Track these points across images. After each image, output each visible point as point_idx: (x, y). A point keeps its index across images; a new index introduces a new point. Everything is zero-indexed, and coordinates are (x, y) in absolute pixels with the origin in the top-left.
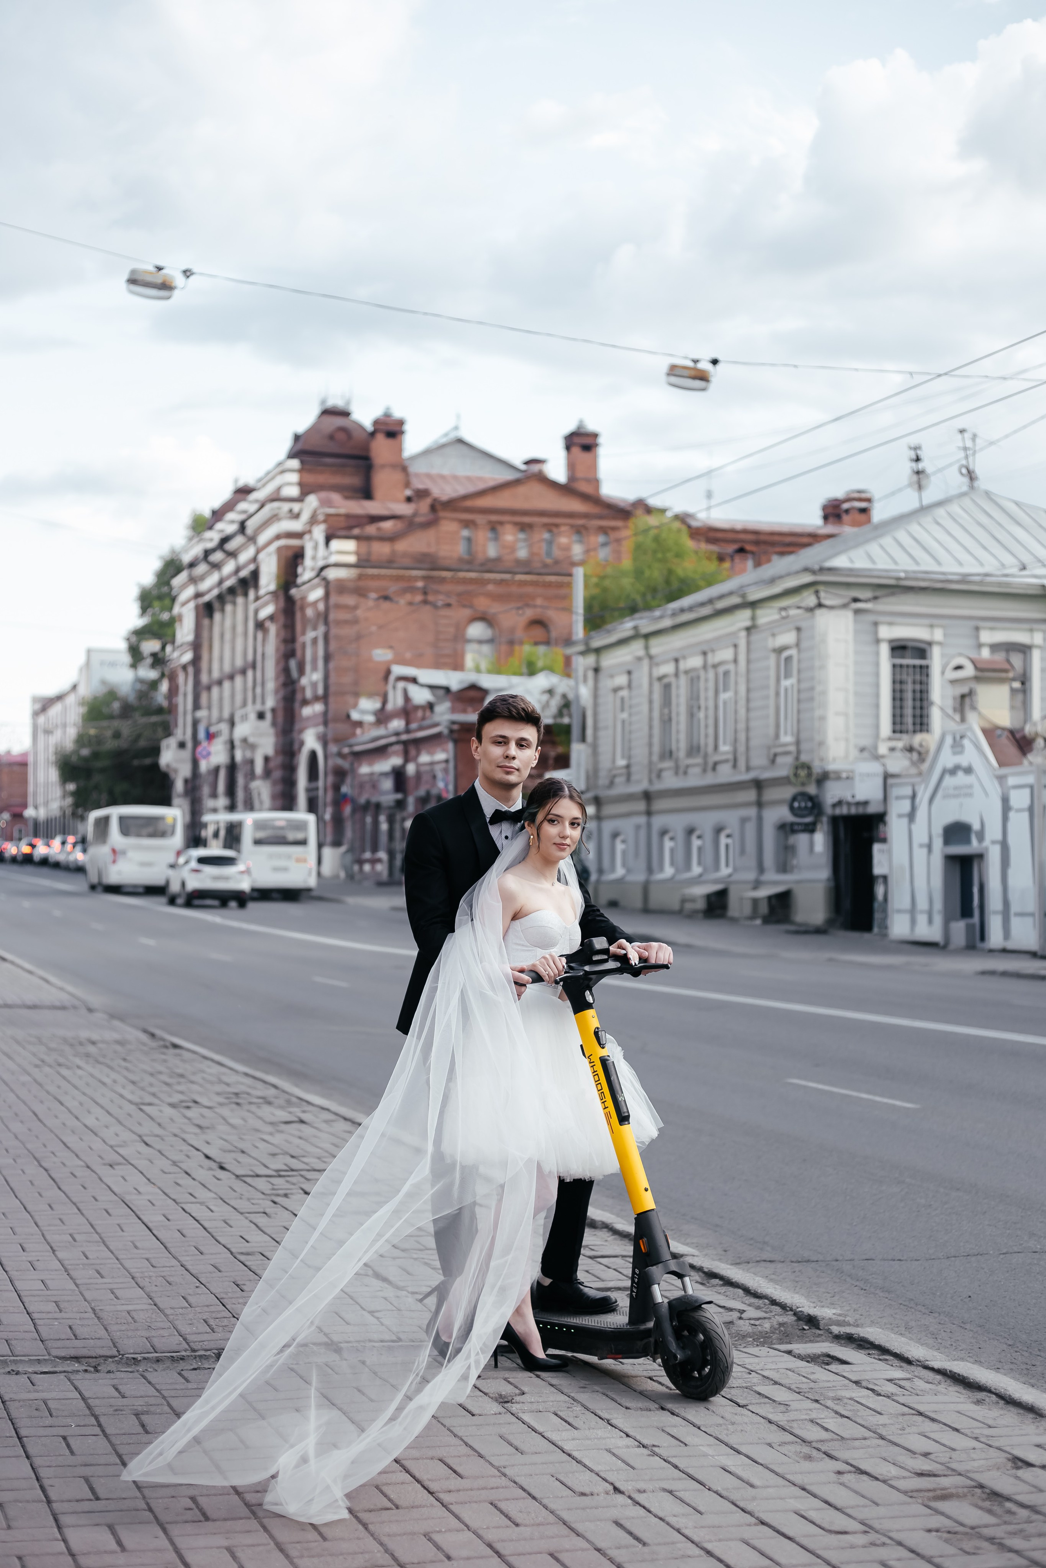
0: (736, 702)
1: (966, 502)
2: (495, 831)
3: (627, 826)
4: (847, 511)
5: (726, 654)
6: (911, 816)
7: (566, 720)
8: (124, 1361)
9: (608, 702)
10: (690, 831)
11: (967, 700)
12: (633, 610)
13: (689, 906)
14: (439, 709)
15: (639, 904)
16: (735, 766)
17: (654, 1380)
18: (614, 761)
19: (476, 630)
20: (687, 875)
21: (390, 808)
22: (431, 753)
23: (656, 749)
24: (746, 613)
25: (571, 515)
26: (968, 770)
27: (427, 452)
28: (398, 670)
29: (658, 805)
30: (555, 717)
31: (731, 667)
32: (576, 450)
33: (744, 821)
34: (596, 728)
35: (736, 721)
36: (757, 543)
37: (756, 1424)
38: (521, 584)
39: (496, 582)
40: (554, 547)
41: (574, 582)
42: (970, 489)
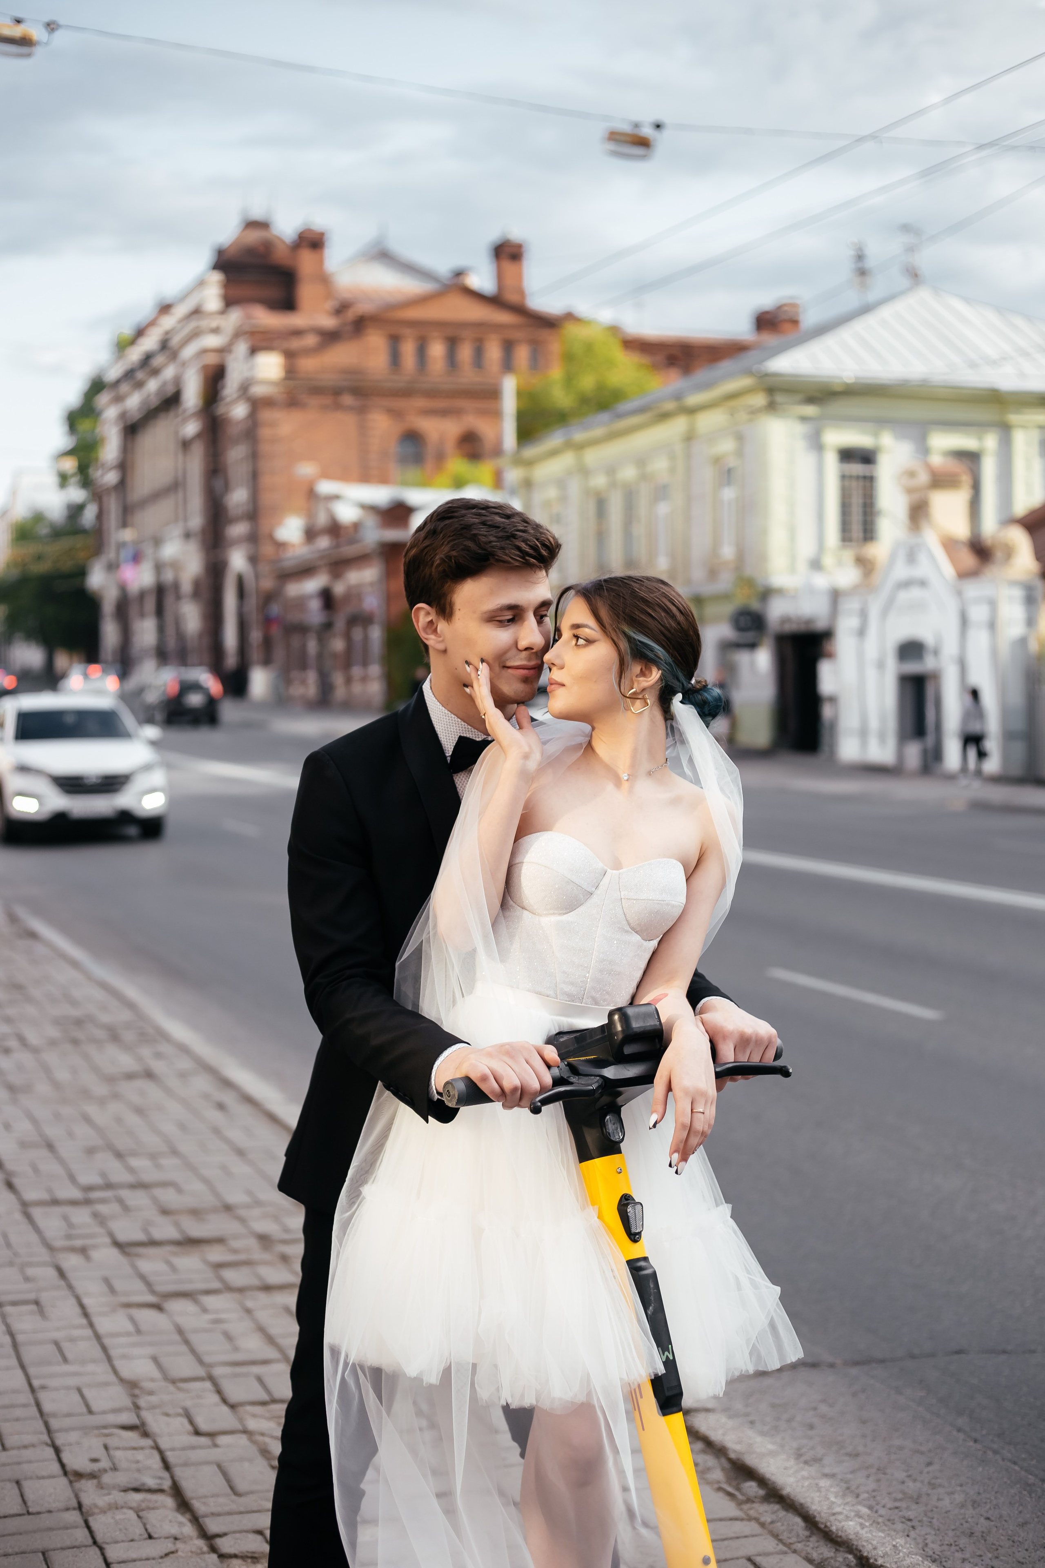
0: (674, 514)
1: (913, 299)
4: (776, 321)
5: (662, 464)
6: (861, 632)
11: (921, 510)
12: (561, 421)
14: (366, 526)
21: (318, 628)
22: (359, 573)
24: (684, 420)
25: (498, 327)
26: (922, 583)
27: (351, 261)
28: (323, 487)
31: (668, 478)
32: (503, 261)
35: (674, 532)
36: (684, 355)
38: (450, 397)
39: (424, 395)
40: (483, 360)
41: (504, 392)
42: (915, 287)
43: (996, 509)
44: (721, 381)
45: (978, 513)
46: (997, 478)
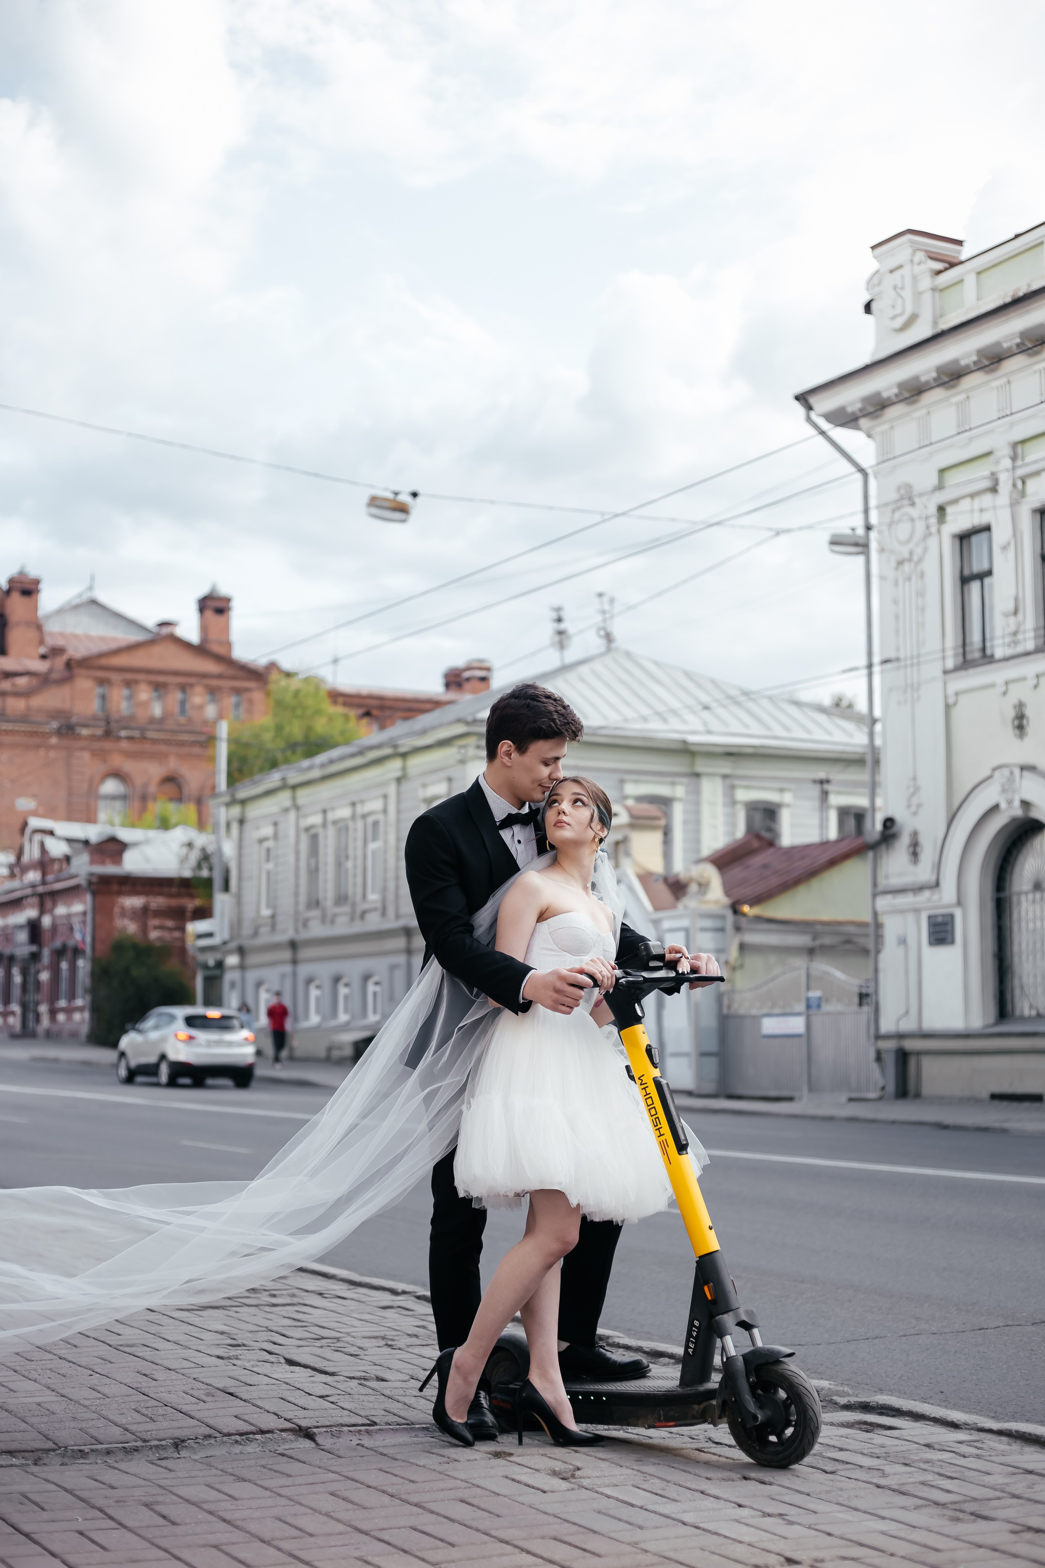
0: (386, 851)
1: (608, 659)
2: (506, 835)
3: (272, 975)
4: (468, 679)
5: (376, 805)
7: (205, 873)
8: (69, 1453)
9: (254, 853)
10: (337, 979)
11: (621, 848)
12: (273, 764)
13: (336, 1054)
14: (75, 862)
16: (384, 913)
17: (704, 1452)
18: (258, 910)
19: (110, 786)
20: (333, 1023)
21: (24, 961)
22: (68, 905)
23: (303, 898)
24: (396, 765)
25: (204, 676)
27: (60, 611)
28: (35, 822)
29: (304, 953)
30: (194, 870)
31: (380, 817)
32: (209, 614)
33: (393, 968)
34: (240, 879)
35: (385, 870)
36: (382, 708)
37: (866, 1488)
38: (154, 741)
39: (130, 739)
40: (188, 706)
41: (218, 735)
42: (609, 650)
43: (685, 851)
44: (433, 728)
45: (667, 855)
46: (685, 822)
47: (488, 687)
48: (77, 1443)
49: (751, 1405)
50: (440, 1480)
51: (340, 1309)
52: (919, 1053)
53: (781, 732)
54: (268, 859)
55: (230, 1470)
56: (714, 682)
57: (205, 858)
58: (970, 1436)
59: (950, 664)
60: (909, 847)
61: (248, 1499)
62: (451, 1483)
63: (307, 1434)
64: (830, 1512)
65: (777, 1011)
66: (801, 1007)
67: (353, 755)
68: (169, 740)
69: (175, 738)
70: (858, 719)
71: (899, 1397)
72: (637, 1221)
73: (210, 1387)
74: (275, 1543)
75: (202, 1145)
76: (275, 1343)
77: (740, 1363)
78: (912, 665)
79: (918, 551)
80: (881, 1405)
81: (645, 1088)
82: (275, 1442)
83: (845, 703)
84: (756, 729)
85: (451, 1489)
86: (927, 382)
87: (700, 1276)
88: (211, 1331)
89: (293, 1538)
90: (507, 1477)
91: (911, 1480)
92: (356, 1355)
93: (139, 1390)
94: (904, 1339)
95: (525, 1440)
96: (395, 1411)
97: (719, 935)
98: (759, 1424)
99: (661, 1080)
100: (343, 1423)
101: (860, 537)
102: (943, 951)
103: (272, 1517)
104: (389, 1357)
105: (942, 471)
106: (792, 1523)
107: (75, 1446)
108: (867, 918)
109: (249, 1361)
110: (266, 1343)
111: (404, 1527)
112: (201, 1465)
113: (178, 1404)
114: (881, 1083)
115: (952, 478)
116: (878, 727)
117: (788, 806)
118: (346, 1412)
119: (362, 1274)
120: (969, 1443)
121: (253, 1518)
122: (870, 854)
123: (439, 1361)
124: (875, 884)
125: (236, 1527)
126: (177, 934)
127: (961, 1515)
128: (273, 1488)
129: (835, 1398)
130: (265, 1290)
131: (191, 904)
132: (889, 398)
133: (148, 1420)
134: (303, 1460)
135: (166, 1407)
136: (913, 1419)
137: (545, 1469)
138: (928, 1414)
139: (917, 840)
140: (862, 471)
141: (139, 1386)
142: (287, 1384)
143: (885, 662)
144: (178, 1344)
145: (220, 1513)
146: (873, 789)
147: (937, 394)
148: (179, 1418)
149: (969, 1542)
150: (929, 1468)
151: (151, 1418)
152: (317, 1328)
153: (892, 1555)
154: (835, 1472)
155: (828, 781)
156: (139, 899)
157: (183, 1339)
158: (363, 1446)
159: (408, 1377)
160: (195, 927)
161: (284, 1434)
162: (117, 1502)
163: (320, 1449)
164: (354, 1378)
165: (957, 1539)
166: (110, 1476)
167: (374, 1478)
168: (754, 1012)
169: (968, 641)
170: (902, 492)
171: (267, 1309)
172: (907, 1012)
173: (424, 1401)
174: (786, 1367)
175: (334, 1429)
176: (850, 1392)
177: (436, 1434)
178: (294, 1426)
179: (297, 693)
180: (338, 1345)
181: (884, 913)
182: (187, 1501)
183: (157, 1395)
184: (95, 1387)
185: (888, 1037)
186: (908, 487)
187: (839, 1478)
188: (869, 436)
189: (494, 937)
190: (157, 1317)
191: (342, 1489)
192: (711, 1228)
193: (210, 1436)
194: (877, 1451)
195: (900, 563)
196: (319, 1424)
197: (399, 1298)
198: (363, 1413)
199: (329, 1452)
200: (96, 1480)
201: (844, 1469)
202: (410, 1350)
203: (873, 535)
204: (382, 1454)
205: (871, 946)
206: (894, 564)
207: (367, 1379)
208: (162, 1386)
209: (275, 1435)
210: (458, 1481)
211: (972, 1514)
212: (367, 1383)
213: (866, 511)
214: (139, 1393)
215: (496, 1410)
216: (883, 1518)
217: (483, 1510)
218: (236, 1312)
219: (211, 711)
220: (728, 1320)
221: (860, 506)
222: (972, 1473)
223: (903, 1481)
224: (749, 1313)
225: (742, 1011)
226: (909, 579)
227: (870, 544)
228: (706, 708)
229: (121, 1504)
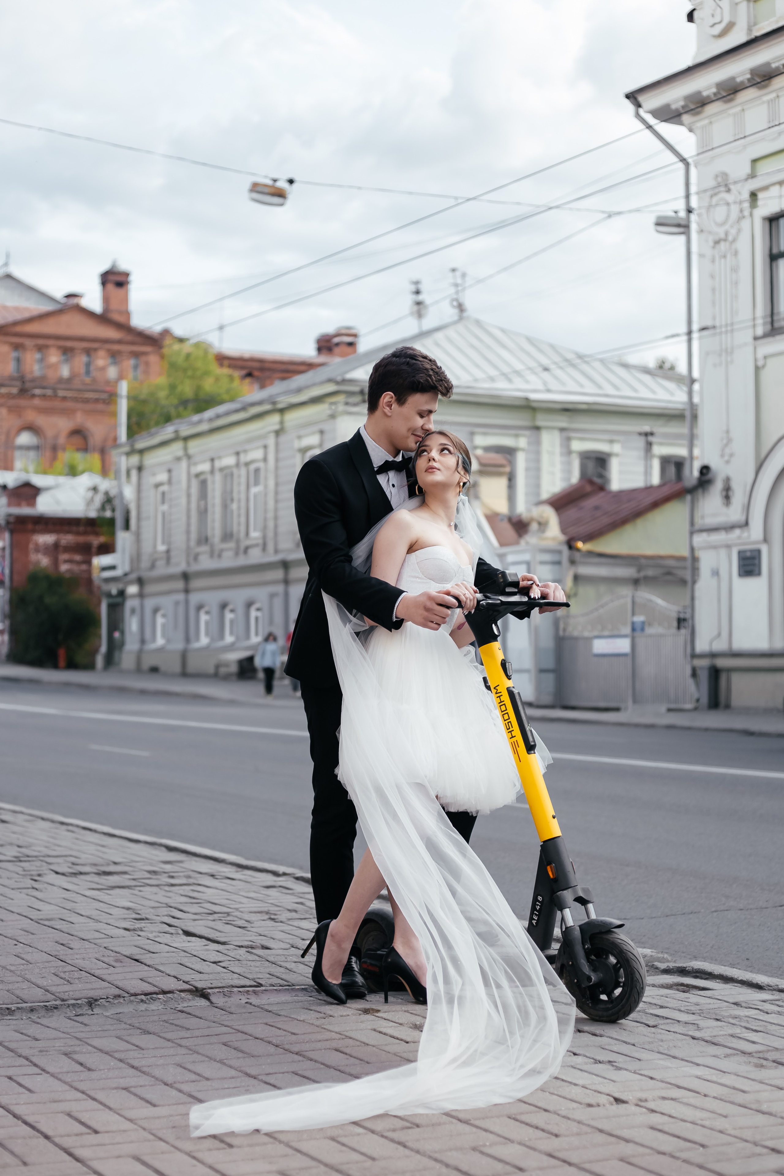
0: (266, 495)
1: (460, 327)
2: (382, 479)
3: (167, 602)
4: (337, 344)
5: (258, 454)
7: (108, 514)
9: (151, 496)
10: (223, 606)
12: (168, 419)
13: (223, 670)
15: (177, 669)
16: (264, 549)
18: (155, 546)
19: (25, 438)
20: (220, 644)
23: (194, 536)
24: (275, 418)
25: (106, 341)
29: (195, 583)
30: (98, 511)
31: (261, 465)
32: (110, 287)
33: (272, 596)
34: (139, 519)
35: (266, 511)
36: (262, 369)
37: (682, 1040)
38: (64, 398)
39: (44, 397)
40: (92, 368)
41: (119, 392)
42: (461, 318)
43: (527, 494)
44: (308, 387)
45: (511, 498)
46: (527, 469)
47: (355, 351)
48: (6, 1002)
49: (586, 968)
50: (318, 1032)
51: (229, 888)
52: (730, 670)
53: (611, 391)
54: (163, 502)
55: (137, 1025)
56: (552, 346)
57: (108, 500)
58: (772, 996)
59: (760, 331)
60: (722, 491)
61: (153, 1049)
62: (327, 1035)
63: (202, 994)
64: (653, 1060)
65: (606, 633)
66: (627, 630)
67: (237, 411)
68: (76, 398)
69: (81, 396)
70: (679, 379)
71: (711, 963)
72: (489, 812)
73: (118, 955)
74: (177, 1085)
75: (107, 748)
76: (174, 917)
77: (577, 933)
78: (726, 332)
79: (733, 232)
80: (696, 970)
81: (499, 697)
82: (175, 1001)
83: (667, 365)
84: (590, 388)
85: (327, 1040)
86: (742, 83)
87: (543, 857)
88: (118, 907)
89: (191, 1082)
90: (375, 1030)
91: (722, 1033)
92: (244, 927)
93: (57, 957)
94: (715, 914)
95: (390, 999)
96: (278, 975)
97: (556, 567)
98: (592, 985)
99: (514, 690)
100: (234, 984)
101: (681, 219)
102: (751, 582)
103: (174, 1064)
104: (272, 929)
105: (754, 161)
106: (620, 1069)
107: (3, 1004)
108: (685, 552)
109: (152, 932)
110: (166, 917)
111: (288, 1072)
112: (112, 1020)
113: (91, 969)
114: (696, 696)
115: (764, 168)
116: (696, 387)
117: (617, 455)
118: (236, 976)
119: (247, 859)
120: (771, 1002)
121: (158, 1065)
122: (689, 497)
123: (318, 931)
124: (692, 523)
125: (144, 1073)
126: (84, 567)
127: (765, 1063)
128: (174, 1039)
129: (656, 963)
130: (165, 873)
131: (96, 541)
132: (708, 97)
133: (66, 983)
134: (200, 1016)
135: (81, 972)
136: (723, 982)
137: (408, 1023)
138: (736, 977)
139: (729, 485)
140: (683, 160)
141: (57, 953)
142: (185, 951)
143: (703, 329)
144: (90, 918)
145: (129, 1061)
146: (691, 440)
147: (751, 93)
148: (93, 980)
149: (771, 1085)
150: (737, 1023)
151: (68, 981)
152: (209, 904)
153: (705, 1096)
154: (657, 1026)
155: (652, 434)
156: (51, 537)
157: (94, 914)
158: (251, 1004)
159: (289, 946)
160: (100, 561)
161: (183, 994)
162: (41, 1051)
163: (214, 1007)
164: (242, 947)
165: (761, 1082)
166: (33, 1030)
167: (260, 1031)
168: (586, 634)
169: (775, 311)
170: (720, 179)
171: (167, 888)
172: (719, 635)
173: (303, 966)
174: (617, 936)
175: (226, 989)
176: (669, 958)
177: (313, 994)
178: (191, 987)
179: (188, 356)
180: (229, 918)
181: (700, 549)
182: (101, 1051)
183: (73, 961)
184: (20, 955)
185: (702, 656)
186: (725, 175)
187: (660, 1031)
188: (691, 130)
189: (370, 568)
190: (72, 895)
191: (234, 1040)
192: (554, 817)
193: (119, 996)
194: (693, 1008)
195: (717, 242)
196: (213, 986)
197: (281, 879)
198: (250, 977)
199: (222, 1009)
200: (22, 1033)
201: (664, 1024)
202: (290, 923)
203: (693, 217)
204: (267, 1011)
205: (688, 577)
206: (711, 244)
207: (253, 947)
208: (77, 954)
209: (175, 995)
210: (333, 1033)
211: (774, 1061)
212: (253, 951)
213: (688, 196)
214: (57, 960)
215: (365, 973)
216: (698, 1065)
217: (355, 1058)
218: (140, 891)
219: (112, 372)
220: (568, 896)
221: (682, 193)
222: (774, 1027)
223: (714, 1034)
224: (585, 890)
225: (576, 634)
226: (725, 257)
227: (690, 225)
228: (546, 369)
229: (44, 1053)
